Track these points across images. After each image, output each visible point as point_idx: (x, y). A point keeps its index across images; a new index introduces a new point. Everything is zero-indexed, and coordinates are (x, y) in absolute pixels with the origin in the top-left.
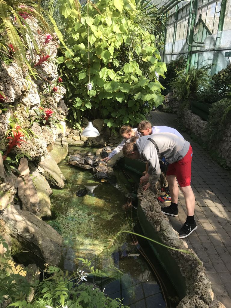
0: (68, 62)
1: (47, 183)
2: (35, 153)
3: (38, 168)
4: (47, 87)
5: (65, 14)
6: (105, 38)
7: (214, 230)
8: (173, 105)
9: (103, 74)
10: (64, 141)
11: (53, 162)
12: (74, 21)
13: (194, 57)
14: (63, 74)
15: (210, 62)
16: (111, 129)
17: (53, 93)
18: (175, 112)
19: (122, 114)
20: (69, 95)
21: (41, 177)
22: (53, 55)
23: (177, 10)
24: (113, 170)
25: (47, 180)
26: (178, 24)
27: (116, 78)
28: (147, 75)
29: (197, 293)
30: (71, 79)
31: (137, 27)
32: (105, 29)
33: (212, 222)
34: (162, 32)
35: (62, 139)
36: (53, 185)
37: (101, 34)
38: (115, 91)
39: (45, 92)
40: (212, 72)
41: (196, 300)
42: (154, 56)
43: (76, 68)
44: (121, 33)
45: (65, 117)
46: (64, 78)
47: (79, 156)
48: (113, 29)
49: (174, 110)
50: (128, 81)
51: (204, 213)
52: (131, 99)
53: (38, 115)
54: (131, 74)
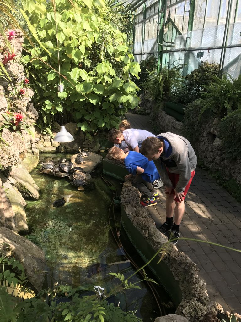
0: (34, 62)
1: (20, 195)
2: (7, 162)
3: (9, 179)
4: (13, 89)
5: (29, 9)
6: (74, 36)
7: (200, 231)
8: (146, 106)
9: (74, 75)
10: (35, 148)
11: (25, 171)
12: (39, 17)
13: (165, 57)
14: (30, 74)
15: (182, 62)
16: (85, 133)
17: (21, 96)
18: (149, 114)
19: (97, 117)
20: (37, 98)
21: (13, 189)
22: (18, 53)
23: (145, 9)
24: (91, 177)
25: (19, 191)
26: (147, 23)
27: (89, 78)
28: (121, 76)
29: (194, 296)
30: (39, 80)
31: (108, 25)
32: (75, 27)
33: (197, 223)
34: (130, 31)
35: (32, 146)
36: (27, 196)
37: (71, 31)
38: (88, 93)
39: (11, 94)
40: (183, 72)
41: (194, 303)
42: (126, 55)
43: (44, 68)
44: (92, 30)
45: (35, 121)
46: (31, 79)
47: (52, 163)
48: (83, 26)
49: (147, 112)
50: (101, 82)
51: (188, 214)
52: (105, 101)
53: (7, 121)
54: (104, 74)
